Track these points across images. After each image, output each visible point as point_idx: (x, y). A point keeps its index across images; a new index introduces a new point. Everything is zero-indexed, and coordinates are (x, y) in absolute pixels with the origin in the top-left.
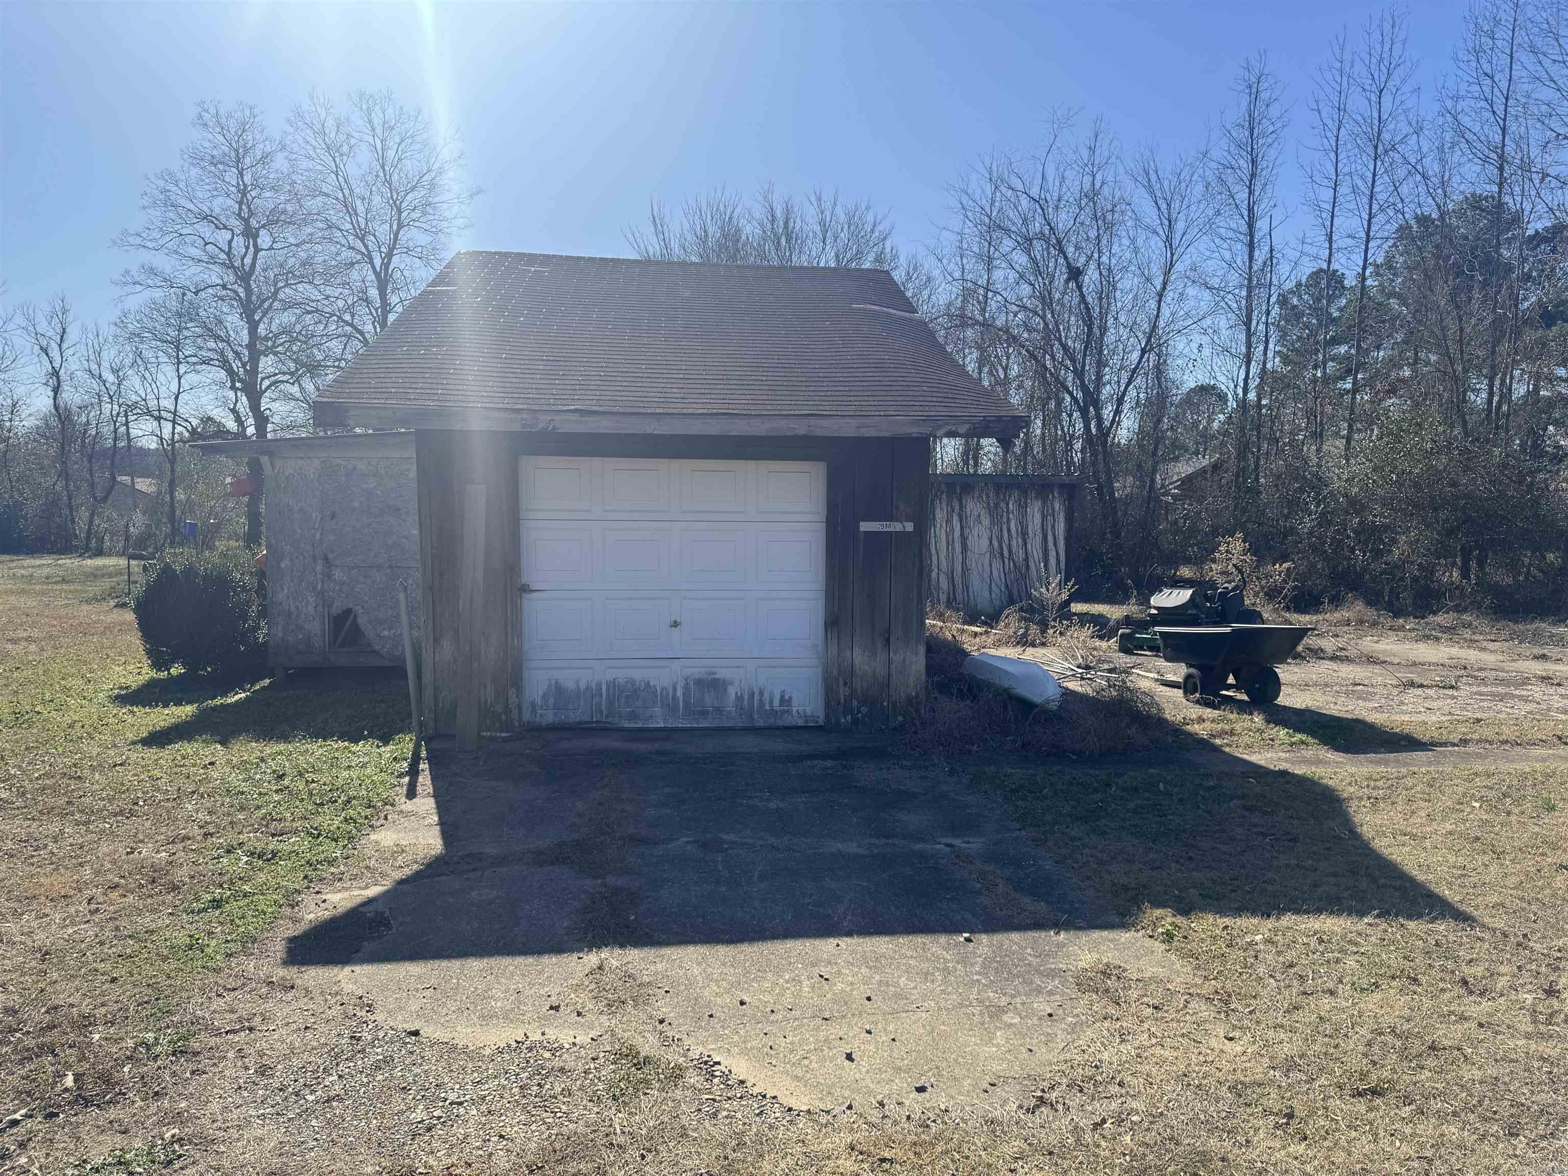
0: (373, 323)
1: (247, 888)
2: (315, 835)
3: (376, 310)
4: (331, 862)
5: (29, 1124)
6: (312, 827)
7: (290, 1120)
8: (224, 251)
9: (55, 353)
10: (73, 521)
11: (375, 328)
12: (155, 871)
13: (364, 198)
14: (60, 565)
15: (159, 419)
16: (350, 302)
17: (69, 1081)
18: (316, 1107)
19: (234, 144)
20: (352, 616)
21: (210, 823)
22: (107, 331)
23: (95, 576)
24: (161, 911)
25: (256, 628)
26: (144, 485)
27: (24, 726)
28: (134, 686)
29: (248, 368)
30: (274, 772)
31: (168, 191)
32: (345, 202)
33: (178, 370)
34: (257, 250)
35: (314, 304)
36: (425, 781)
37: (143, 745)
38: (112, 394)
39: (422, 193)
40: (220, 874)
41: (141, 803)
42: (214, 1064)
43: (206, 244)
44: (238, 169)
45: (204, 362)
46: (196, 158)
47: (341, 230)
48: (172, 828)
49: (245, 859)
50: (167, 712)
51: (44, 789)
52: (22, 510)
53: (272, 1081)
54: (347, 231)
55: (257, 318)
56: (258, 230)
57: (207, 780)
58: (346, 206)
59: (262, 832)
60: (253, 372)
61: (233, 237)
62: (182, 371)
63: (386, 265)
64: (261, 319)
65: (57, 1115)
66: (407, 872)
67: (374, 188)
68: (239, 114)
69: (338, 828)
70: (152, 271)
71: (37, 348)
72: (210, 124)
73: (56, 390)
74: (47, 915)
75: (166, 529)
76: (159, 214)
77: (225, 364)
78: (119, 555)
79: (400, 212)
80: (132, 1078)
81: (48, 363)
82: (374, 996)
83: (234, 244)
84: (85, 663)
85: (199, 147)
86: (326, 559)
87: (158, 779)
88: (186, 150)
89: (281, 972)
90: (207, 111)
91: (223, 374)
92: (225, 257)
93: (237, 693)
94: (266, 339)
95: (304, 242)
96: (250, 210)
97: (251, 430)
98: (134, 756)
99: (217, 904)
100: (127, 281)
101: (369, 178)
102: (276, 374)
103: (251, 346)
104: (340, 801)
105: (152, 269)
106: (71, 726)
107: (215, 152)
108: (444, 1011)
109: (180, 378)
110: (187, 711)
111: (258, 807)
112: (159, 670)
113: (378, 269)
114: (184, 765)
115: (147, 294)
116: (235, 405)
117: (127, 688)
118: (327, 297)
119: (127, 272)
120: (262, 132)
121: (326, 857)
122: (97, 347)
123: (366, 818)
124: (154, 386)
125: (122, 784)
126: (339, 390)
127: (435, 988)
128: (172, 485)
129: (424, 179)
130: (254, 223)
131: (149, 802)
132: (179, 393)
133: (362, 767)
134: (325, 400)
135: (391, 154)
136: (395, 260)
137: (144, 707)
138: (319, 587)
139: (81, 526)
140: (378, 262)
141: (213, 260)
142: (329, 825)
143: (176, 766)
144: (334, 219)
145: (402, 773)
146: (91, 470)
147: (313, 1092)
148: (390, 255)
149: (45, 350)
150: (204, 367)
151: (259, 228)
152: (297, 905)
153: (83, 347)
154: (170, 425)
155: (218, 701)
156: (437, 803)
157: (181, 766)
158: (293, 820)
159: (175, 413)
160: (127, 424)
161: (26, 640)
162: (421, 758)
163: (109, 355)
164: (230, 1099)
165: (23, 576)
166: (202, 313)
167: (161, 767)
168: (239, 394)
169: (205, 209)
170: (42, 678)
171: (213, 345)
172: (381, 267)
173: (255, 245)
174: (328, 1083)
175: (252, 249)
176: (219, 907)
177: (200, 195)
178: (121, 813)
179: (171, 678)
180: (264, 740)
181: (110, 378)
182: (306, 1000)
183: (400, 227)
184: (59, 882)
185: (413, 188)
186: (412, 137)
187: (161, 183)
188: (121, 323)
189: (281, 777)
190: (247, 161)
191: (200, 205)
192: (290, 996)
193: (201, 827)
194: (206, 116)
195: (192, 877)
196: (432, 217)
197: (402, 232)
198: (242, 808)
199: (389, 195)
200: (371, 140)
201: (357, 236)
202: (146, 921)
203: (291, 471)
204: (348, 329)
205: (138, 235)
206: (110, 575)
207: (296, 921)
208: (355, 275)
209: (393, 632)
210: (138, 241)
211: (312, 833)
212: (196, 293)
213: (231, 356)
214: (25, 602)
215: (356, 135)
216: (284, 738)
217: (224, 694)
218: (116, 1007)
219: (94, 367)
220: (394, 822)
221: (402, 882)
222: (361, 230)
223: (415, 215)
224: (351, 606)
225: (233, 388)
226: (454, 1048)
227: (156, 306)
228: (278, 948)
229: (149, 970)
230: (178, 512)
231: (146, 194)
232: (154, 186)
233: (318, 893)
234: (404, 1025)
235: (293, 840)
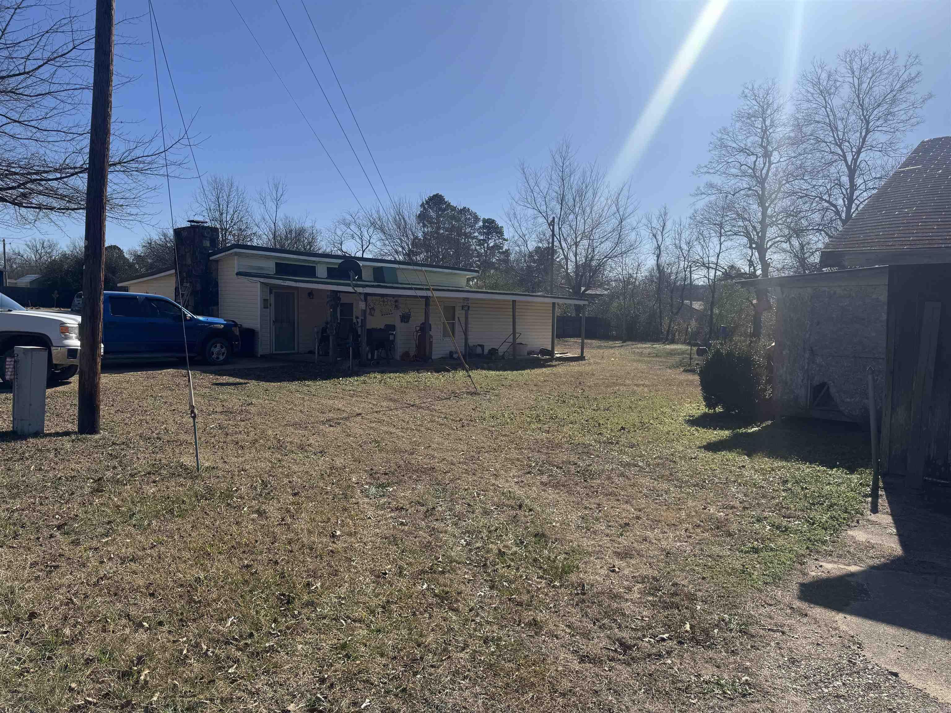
0: (843, 199)
1: (772, 545)
2: (812, 523)
3: (846, 190)
4: (824, 542)
5: (670, 643)
6: (809, 517)
7: (813, 699)
8: (751, 168)
9: (659, 237)
10: (661, 324)
11: (844, 201)
12: (719, 522)
13: (843, 119)
14: (654, 348)
15: (708, 268)
16: (829, 187)
17: (688, 627)
18: (830, 697)
19: (761, 103)
20: (826, 387)
21: (746, 501)
22: (686, 221)
23: (671, 354)
24: (724, 546)
25: (765, 390)
26: (697, 305)
27: (646, 430)
28: (696, 416)
29: (760, 235)
30: (781, 478)
31: (723, 139)
32: (830, 124)
33: (720, 240)
34: (770, 164)
35: (805, 192)
36: (883, 502)
37: (705, 449)
38: (685, 256)
39: (886, 107)
40: (755, 533)
41: (707, 482)
42: (763, 647)
43: (742, 165)
44: (762, 118)
45: (735, 234)
46: (740, 117)
47: (826, 142)
48: (725, 500)
49: (769, 528)
50: (715, 433)
51: (658, 465)
52: (638, 319)
53: (799, 670)
54: (830, 142)
55: (767, 205)
56: (772, 152)
57: (741, 476)
58: (830, 126)
59: (777, 514)
60: (762, 238)
61: (757, 159)
62: (722, 240)
63: (855, 160)
64: (770, 205)
65: (683, 643)
66: (877, 562)
67: (851, 111)
68: (765, 85)
69: (827, 522)
70: (711, 186)
71: (652, 235)
72: (749, 95)
73: (658, 256)
74: (666, 533)
75: (707, 330)
76: (717, 153)
77: (747, 235)
78: (684, 343)
79: (868, 122)
80: (719, 637)
81: (656, 243)
82: (861, 638)
83: (757, 163)
84: (671, 400)
85: (742, 110)
86: (812, 350)
87: (714, 470)
88: (734, 114)
89: (797, 604)
90: (748, 88)
91: (745, 240)
92: (751, 171)
93: (753, 427)
94: (771, 217)
95: (800, 154)
96: (768, 141)
97: (759, 272)
98: (701, 455)
99: (756, 550)
100: (699, 193)
101: (848, 106)
102: (776, 237)
103: (762, 222)
104: (825, 504)
105: (711, 184)
106: (668, 433)
107: (750, 111)
108: (916, 667)
109: (721, 244)
110: (726, 434)
111: (773, 498)
112: (710, 409)
113: (850, 163)
114: (728, 465)
115: (707, 199)
116: (751, 257)
117: (693, 416)
118: (814, 186)
119: (698, 188)
120: (778, 93)
121: (820, 539)
122: (679, 230)
123: (844, 519)
124: (707, 250)
125: (697, 469)
126: (838, 243)
127: (907, 648)
128: (712, 304)
129: (887, 98)
130: (770, 148)
131: (711, 482)
132: (720, 253)
133: (837, 485)
134: (829, 250)
135: (864, 86)
136: (862, 155)
137: (704, 428)
138: (806, 368)
139: (665, 327)
140: (849, 158)
141: (744, 174)
142: (820, 518)
143: (724, 464)
144: (822, 137)
145: (867, 495)
146: (671, 297)
147: (826, 687)
148: (859, 152)
149: (655, 236)
150: (735, 236)
151: (773, 150)
152: (804, 564)
153: (673, 232)
154: (714, 271)
155: (743, 430)
156: (894, 520)
157: (726, 465)
158: (795, 510)
159: (717, 264)
160: (691, 272)
161: (643, 385)
162: (879, 487)
163: (686, 235)
164: (774, 671)
165: (638, 352)
166: (737, 206)
167: (716, 463)
168: (754, 250)
169: (742, 145)
170: (652, 406)
171: (740, 223)
172: (852, 162)
173: (770, 161)
174: (836, 685)
175: (767, 164)
176: (756, 552)
177: (740, 137)
178: (697, 485)
179: (715, 414)
180: (773, 458)
181: (685, 247)
182: (815, 626)
183: (868, 132)
184: (671, 516)
185: (879, 106)
186: (881, 71)
187: (719, 135)
188: (693, 217)
189: (786, 482)
190: (769, 112)
191: (739, 144)
192: (805, 620)
193: (740, 503)
194: (747, 91)
195: (739, 531)
196: (891, 122)
197: (868, 136)
198: (764, 497)
199: (861, 113)
200: (851, 80)
201: (837, 144)
202: (716, 550)
203: (793, 296)
204: (826, 205)
205: (706, 167)
206: (679, 354)
207: (804, 574)
208: (833, 169)
209: (853, 400)
210: (706, 169)
211: (809, 521)
212: (734, 195)
213: (750, 228)
214: (642, 366)
215: (840, 79)
216: (786, 459)
217: (746, 427)
218: (707, 594)
219: (677, 242)
220: (864, 526)
221: (873, 568)
222: (839, 139)
223: (878, 123)
224: (826, 380)
225: (751, 247)
226: (926, 696)
227: (710, 206)
228: (795, 588)
229: (722, 579)
230: (714, 320)
231: (711, 143)
232: (715, 138)
233: (816, 560)
234: (886, 666)
235: (797, 522)
